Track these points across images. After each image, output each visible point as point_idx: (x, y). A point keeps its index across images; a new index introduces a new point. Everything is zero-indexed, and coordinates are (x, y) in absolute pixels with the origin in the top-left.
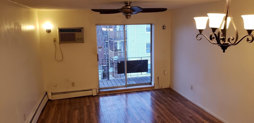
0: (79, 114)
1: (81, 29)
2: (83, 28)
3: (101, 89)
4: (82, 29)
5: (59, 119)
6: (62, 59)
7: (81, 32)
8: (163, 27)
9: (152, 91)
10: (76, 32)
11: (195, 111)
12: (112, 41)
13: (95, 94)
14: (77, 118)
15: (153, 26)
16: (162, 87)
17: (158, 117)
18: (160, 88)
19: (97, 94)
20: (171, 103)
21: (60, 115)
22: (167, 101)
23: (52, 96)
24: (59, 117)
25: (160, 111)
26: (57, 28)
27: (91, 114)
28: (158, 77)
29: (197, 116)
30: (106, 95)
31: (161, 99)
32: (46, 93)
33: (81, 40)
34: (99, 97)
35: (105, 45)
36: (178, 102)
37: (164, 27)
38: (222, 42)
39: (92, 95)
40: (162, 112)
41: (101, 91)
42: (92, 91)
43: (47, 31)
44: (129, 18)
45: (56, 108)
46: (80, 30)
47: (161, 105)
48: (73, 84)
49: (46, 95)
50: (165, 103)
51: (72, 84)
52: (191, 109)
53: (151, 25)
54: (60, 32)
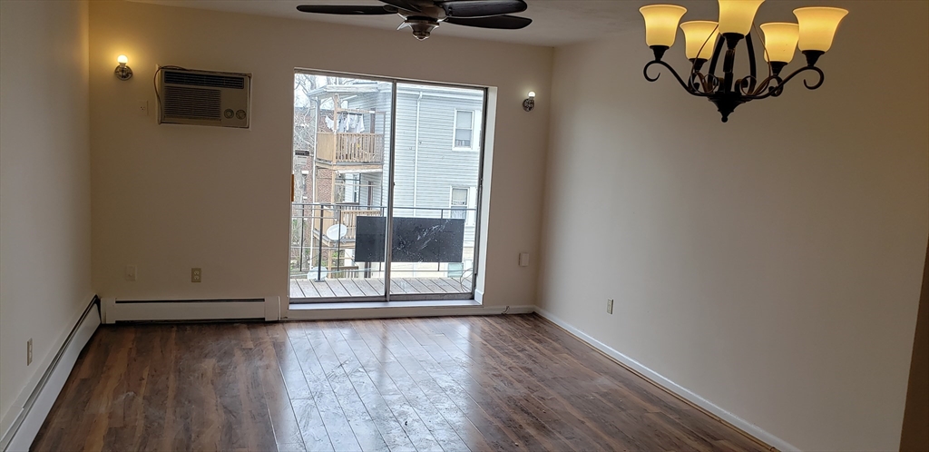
0: (217, 370)
1: (243, 79)
2: (249, 76)
3: (294, 301)
4: (245, 78)
5: (144, 382)
7: (242, 87)
8: (527, 101)
9: (477, 320)
10: (222, 86)
11: (616, 379)
12: (327, 167)
14: (212, 381)
15: (492, 98)
16: (507, 308)
19: (282, 317)
20: (538, 354)
21: (147, 368)
22: (527, 347)
24: (145, 373)
26: (158, 66)
27: (260, 371)
31: (505, 342)
32: (97, 301)
33: (239, 117)
34: (289, 328)
35: (298, 186)
36: (561, 353)
37: (528, 105)
39: (263, 319)
42: (262, 303)
44: (425, 36)
45: (131, 349)
46: (237, 81)
47: (504, 358)
48: (196, 276)
49: (96, 305)
50: (520, 354)
51: (193, 273)
53: (486, 90)
54: (167, 81)
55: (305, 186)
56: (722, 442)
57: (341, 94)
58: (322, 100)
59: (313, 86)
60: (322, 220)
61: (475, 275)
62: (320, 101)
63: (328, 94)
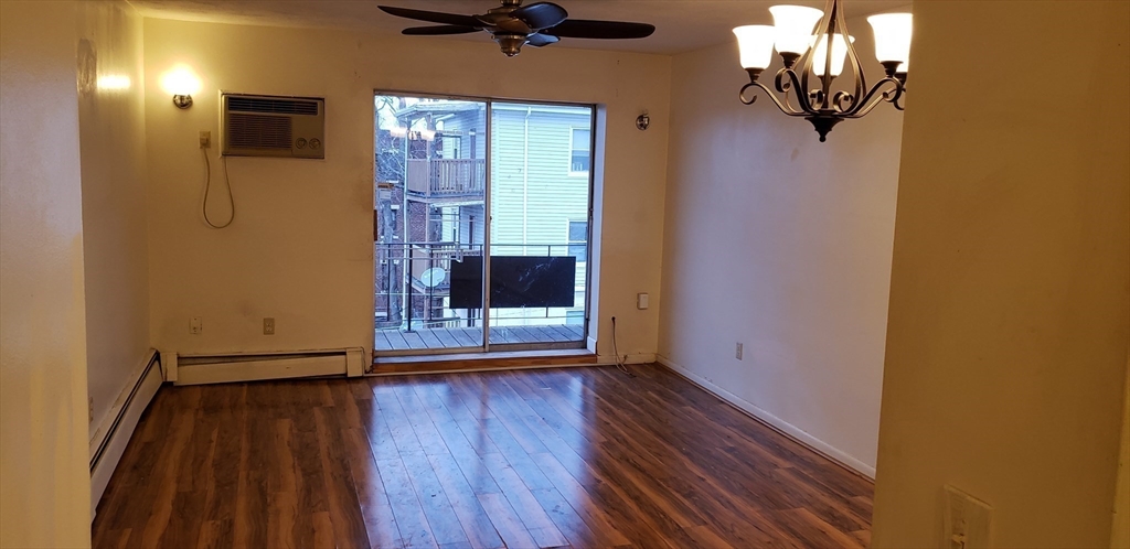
0: (295, 431)
1: (316, 103)
2: (323, 100)
3: (381, 354)
4: (319, 102)
5: (214, 444)
6: (229, 219)
7: (315, 113)
8: (641, 118)
9: (589, 372)
10: (293, 112)
11: (745, 433)
12: (420, 200)
13: (355, 371)
14: (288, 442)
15: (602, 116)
16: (625, 357)
17: (607, 445)
18: (620, 360)
19: (366, 372)
20: (657, 407)
21: (217, 430)
22: (645, 400)
23: (183, 368)
24: (214, 436)
25: (613, 429)
26: (220, 93)
27: (342, 431)
28: (613, 319)
29: (754, 446)
30: (402, 380)
31: (620, 394)
32: (157, 357)
33: (313, 149)
34: (376, 384)
35: (387, 223)
36: (684, 405)
37: (642, 122)
38: (817, 107)
39: (346, 374)
40: (622, 432)
41: (381, 360)
42: (343, 357)
43: (179, 101)
44: (514, 53)
45: (197, 410)
46: (310, 106)
47: (619, 412)
48: (269, 327)
49: (157, 362)
50: (636, 407)
51: (264, 324)
52: (735, 427)
53: (594, 107)
54: (230, 109)
55: (395, 222)
56: (859, 497)
57: (434, 113)
58: (413, 122)
59: (402, 106)
60: (411, 261)
61: (587, 320)
62: (410, 122)
63: (418, 114)
